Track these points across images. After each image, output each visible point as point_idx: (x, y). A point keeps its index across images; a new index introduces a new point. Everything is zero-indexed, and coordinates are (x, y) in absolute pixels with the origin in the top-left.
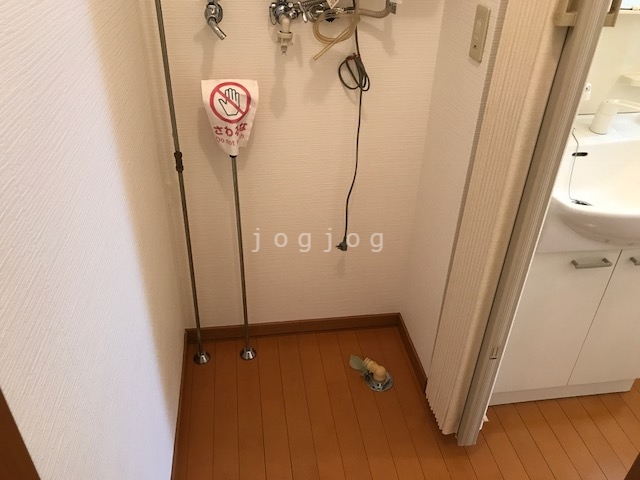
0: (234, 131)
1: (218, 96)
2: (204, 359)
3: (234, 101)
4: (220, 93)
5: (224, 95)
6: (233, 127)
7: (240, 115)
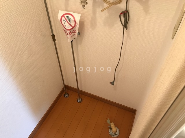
0: (68, 33)
1: (63, 18)
2: (67, 96)
3: (69, 22)
4: (64, 17)
5: (66, 19)
6: (68, 31)
7: (71, 27)
